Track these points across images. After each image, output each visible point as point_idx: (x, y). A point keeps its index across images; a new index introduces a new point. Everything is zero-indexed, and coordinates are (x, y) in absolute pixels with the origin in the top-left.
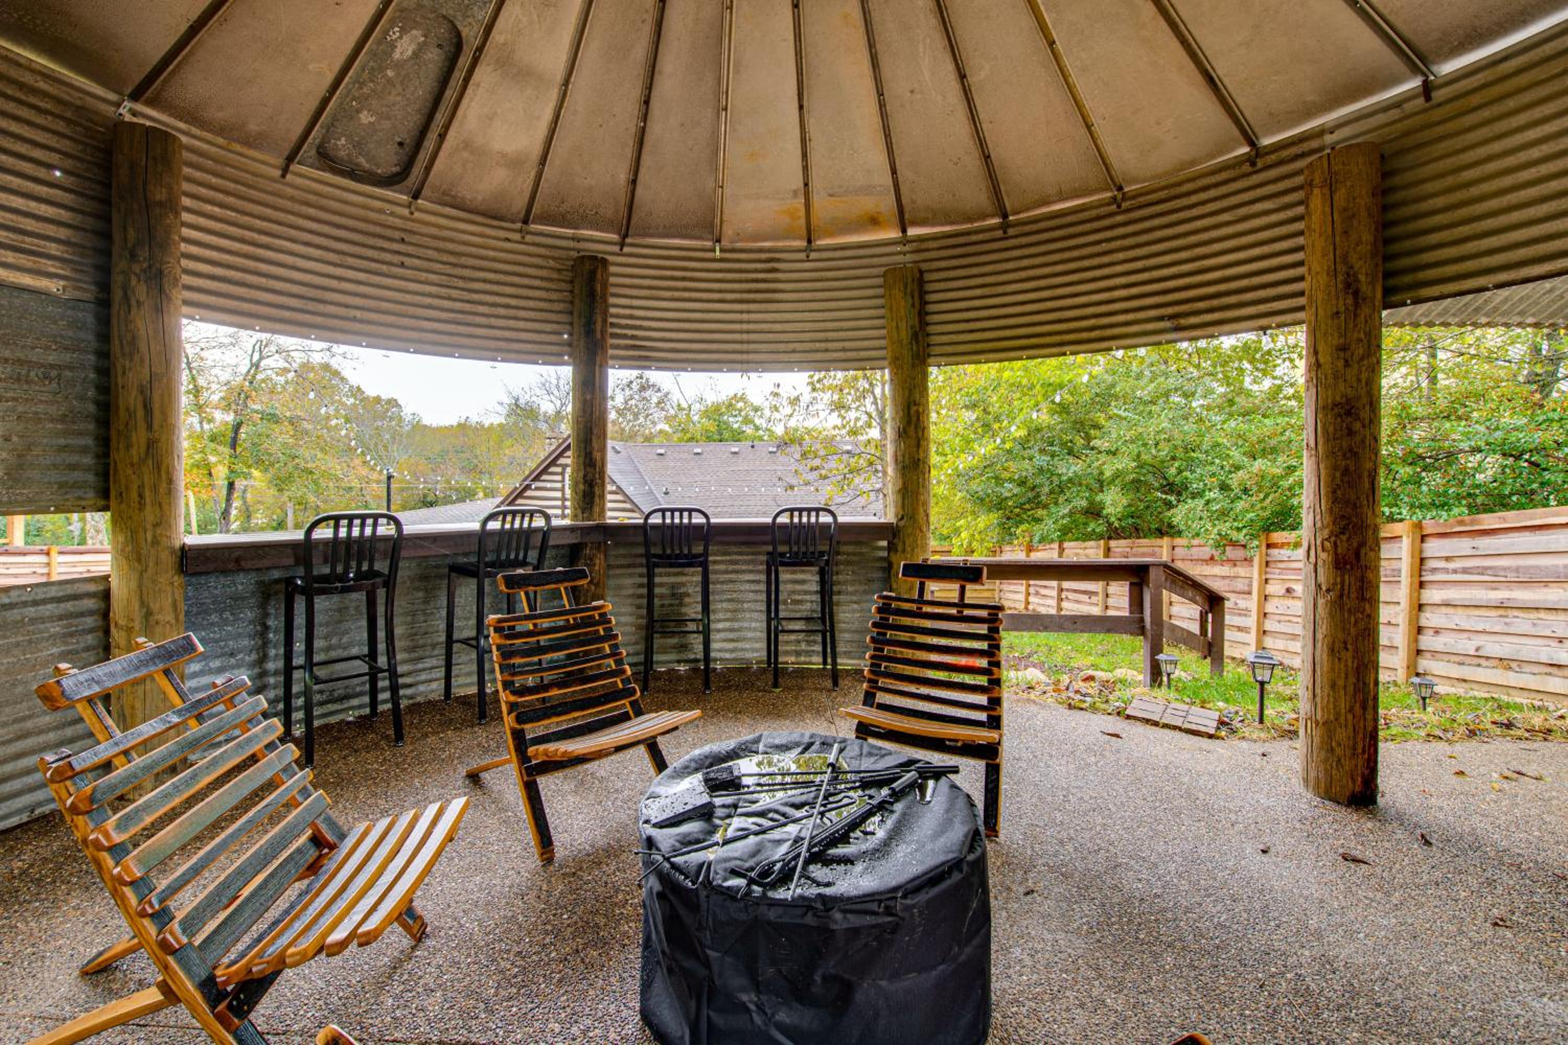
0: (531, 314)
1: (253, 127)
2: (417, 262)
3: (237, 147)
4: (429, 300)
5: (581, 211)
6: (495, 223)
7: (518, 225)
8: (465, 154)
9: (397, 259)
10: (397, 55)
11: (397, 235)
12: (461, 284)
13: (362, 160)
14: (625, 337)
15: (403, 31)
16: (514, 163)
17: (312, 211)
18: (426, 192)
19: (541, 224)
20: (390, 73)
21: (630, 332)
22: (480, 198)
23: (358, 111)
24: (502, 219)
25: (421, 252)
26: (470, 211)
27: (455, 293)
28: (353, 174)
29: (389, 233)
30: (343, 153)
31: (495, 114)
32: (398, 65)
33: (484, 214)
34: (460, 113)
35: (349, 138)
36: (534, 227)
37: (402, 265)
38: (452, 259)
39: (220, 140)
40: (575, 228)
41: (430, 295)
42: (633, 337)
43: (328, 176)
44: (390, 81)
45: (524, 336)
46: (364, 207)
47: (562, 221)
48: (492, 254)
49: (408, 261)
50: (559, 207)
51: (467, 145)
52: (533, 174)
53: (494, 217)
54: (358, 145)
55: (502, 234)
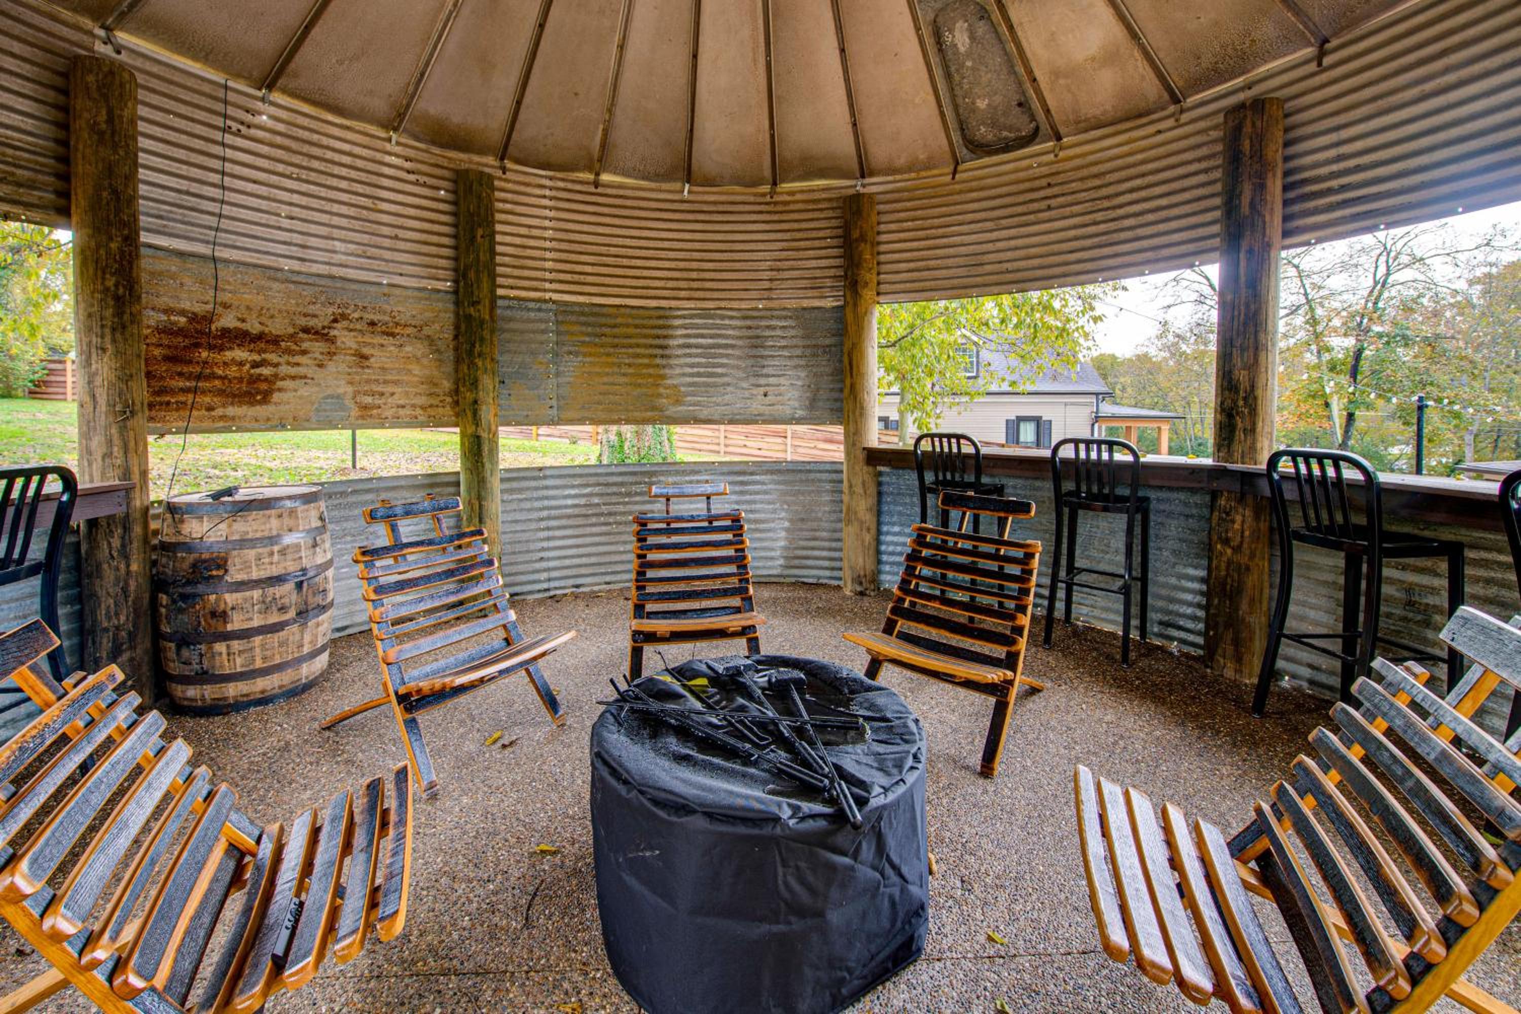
0: (1187, 209)
1: (922, 156)
2: (1061, 200)
3: (923, 174)
4: (1072, 233)
5: (1230, 51)
6: (1144, 120)
7: (1172, 108)
8: (1062, 81)
9: (1043, 205)
10: (962, 49)
11: (1044, 182)
12: (1106, 204)
13: (1005, 134)
14: (1330, 191)
15: (951, 31)
16: (1109, 58)
17: (974, 195)
18: (1062, 130)
19: (1197, 93)
20: (969, 64)
21: (1334, 183)
22: (1108, 107)
23: (973, 103)
24: (1148, 113)
25: (1066, 188)
26: (1112, 124)
27: (1099, 216)
28: (1007, 148)
29: (1037, 183)
30: (990, 137)
31: (1053, 34)
32: (969, 54)
33: (1128, 119)
34: (1029, 54)
35: (984, 124)
36: (1191, 100)
37: (1049, 208)
38: (1097, 182)
39: (913, 175)
40: (1243, 73)
41: (1075, 227)
42: (1343, 188)
43: (987, 160)
44: (973, 69)
45: (1176, 237)
46: (1016, 171)
47: (1216, 75)
48: (1139, 157)
49: (1053, 202)
50: (1199, 65)
51: (1056, 74)
52: (1137, 54)
53: (1140, 116)
54: (994, 124)
55: (1152, 129)
